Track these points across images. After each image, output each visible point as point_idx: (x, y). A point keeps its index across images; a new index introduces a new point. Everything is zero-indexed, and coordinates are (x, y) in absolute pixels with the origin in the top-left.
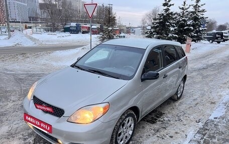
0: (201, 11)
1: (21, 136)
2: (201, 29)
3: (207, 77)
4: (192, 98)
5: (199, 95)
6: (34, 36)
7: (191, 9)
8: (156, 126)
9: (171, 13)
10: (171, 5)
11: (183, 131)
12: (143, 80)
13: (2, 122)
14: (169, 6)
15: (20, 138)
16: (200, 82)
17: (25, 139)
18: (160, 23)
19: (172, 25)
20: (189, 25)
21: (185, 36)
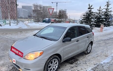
0: (110, 12)
1: (8, 66)
2: (110, 20)
3: (108, 44)
4: (96, 53)
5: (100, 52)
6: (29, 24)
7: (104, 10)
8: (72, 65)
9: (92, 12)
10: (92, 9)
11: (85, 69)
12: (63, 42)
13: (2, 59)
14: (91, 9)
15: (7, 67)
16: (103, 46)
17: (9, 67)
18: (86, 17)
19: (93, 18)
20: (103, 18)
21: (100, 23)
